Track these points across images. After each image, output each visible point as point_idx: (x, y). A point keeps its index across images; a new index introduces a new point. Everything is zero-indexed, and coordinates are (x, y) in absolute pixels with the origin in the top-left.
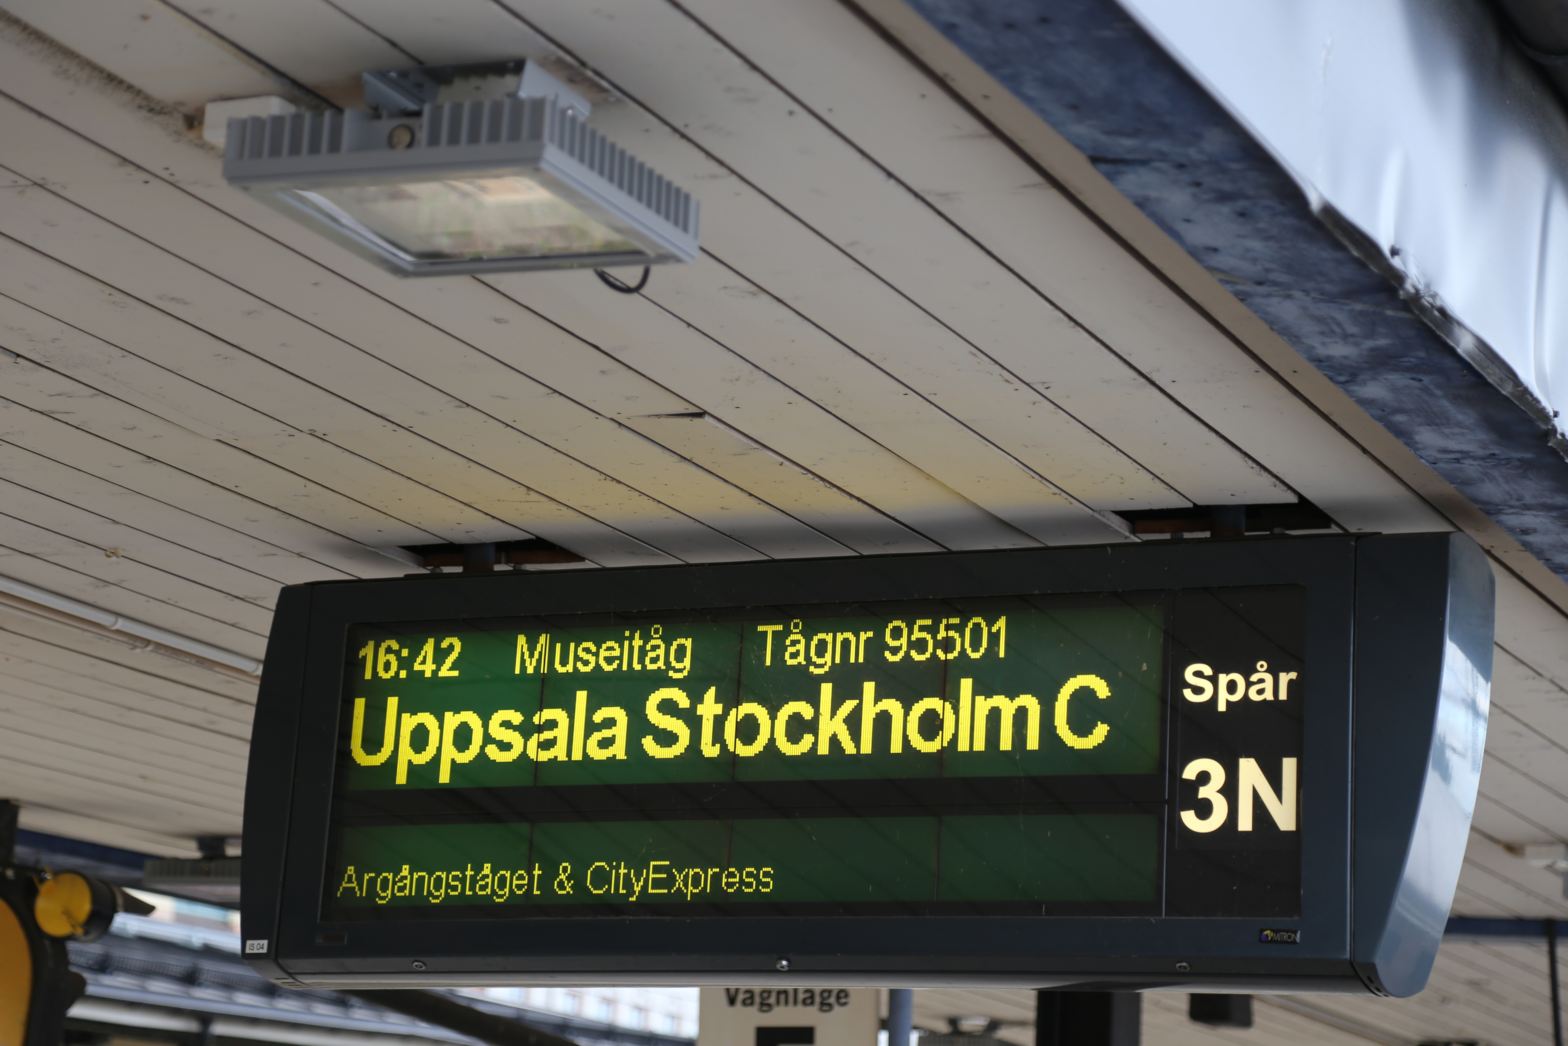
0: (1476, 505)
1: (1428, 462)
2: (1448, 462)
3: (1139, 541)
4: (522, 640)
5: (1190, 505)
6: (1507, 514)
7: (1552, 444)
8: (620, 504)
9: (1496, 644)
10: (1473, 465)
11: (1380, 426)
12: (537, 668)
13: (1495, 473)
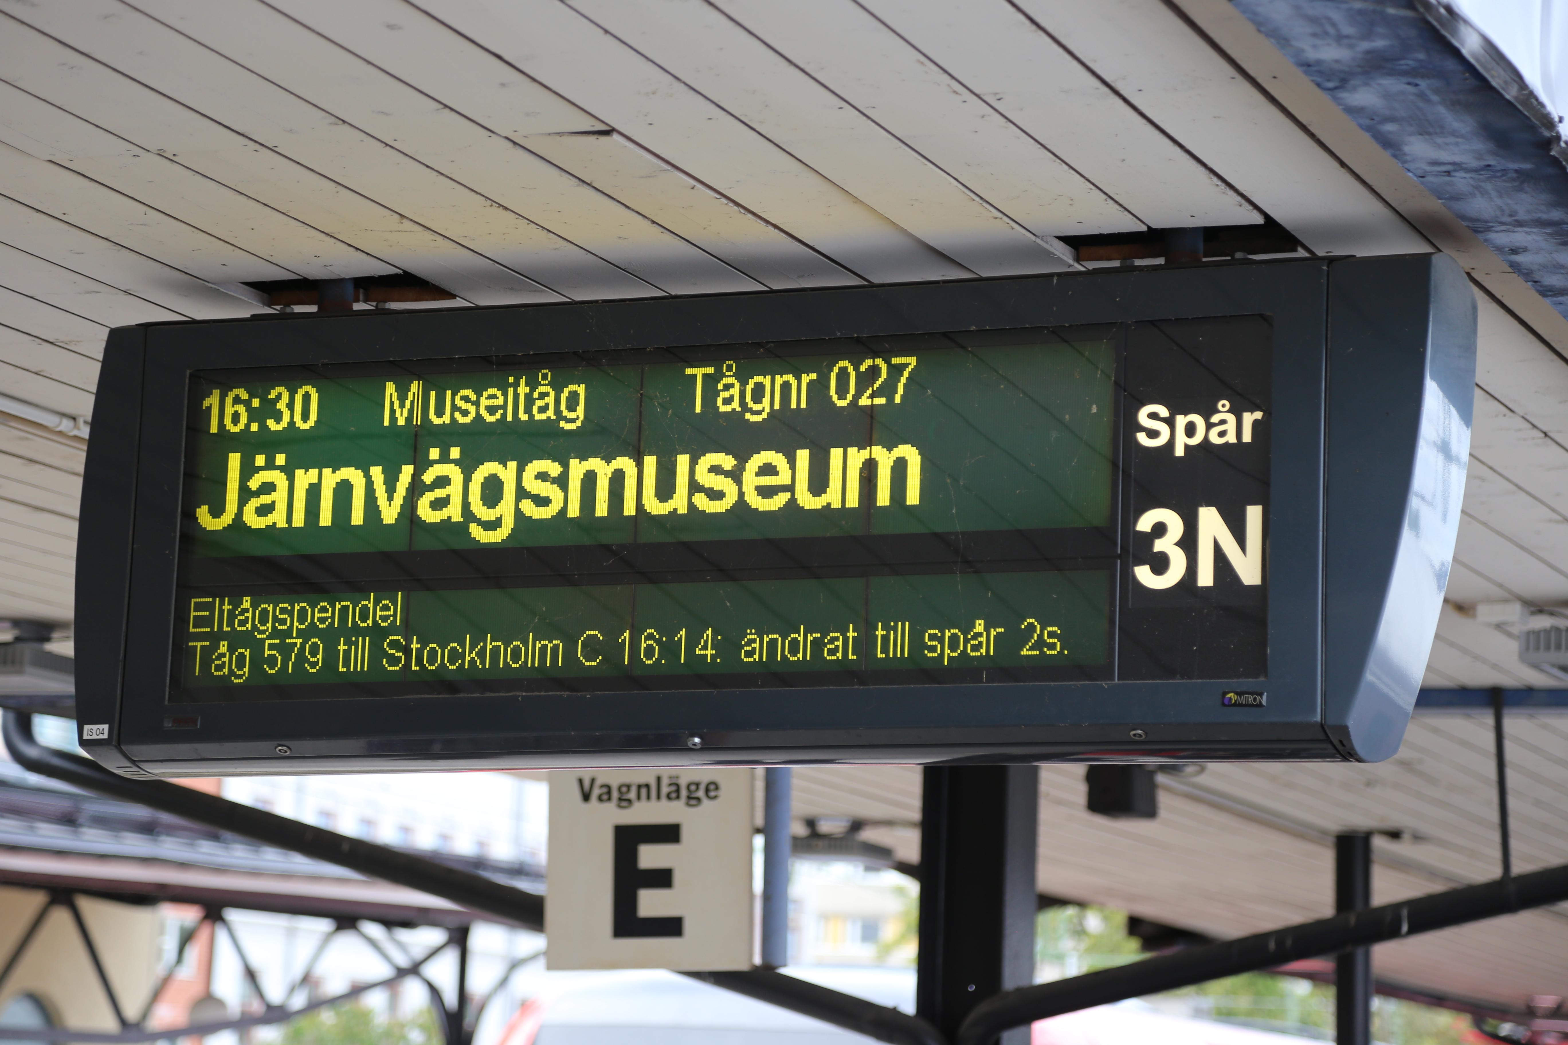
0: (1463, 223)
1: (1416, 176)
2: (1438, 175)
3: (1083, 269)
4: (390, 388)
5: (1145, 228)
6: (1497, 232)
7: (1554, 153)
8: (504, 234)
9: (1477, 385)
10: (1465, 178)
11: (1367, 136)
12: (409, 419)
13: (1488, 186)
